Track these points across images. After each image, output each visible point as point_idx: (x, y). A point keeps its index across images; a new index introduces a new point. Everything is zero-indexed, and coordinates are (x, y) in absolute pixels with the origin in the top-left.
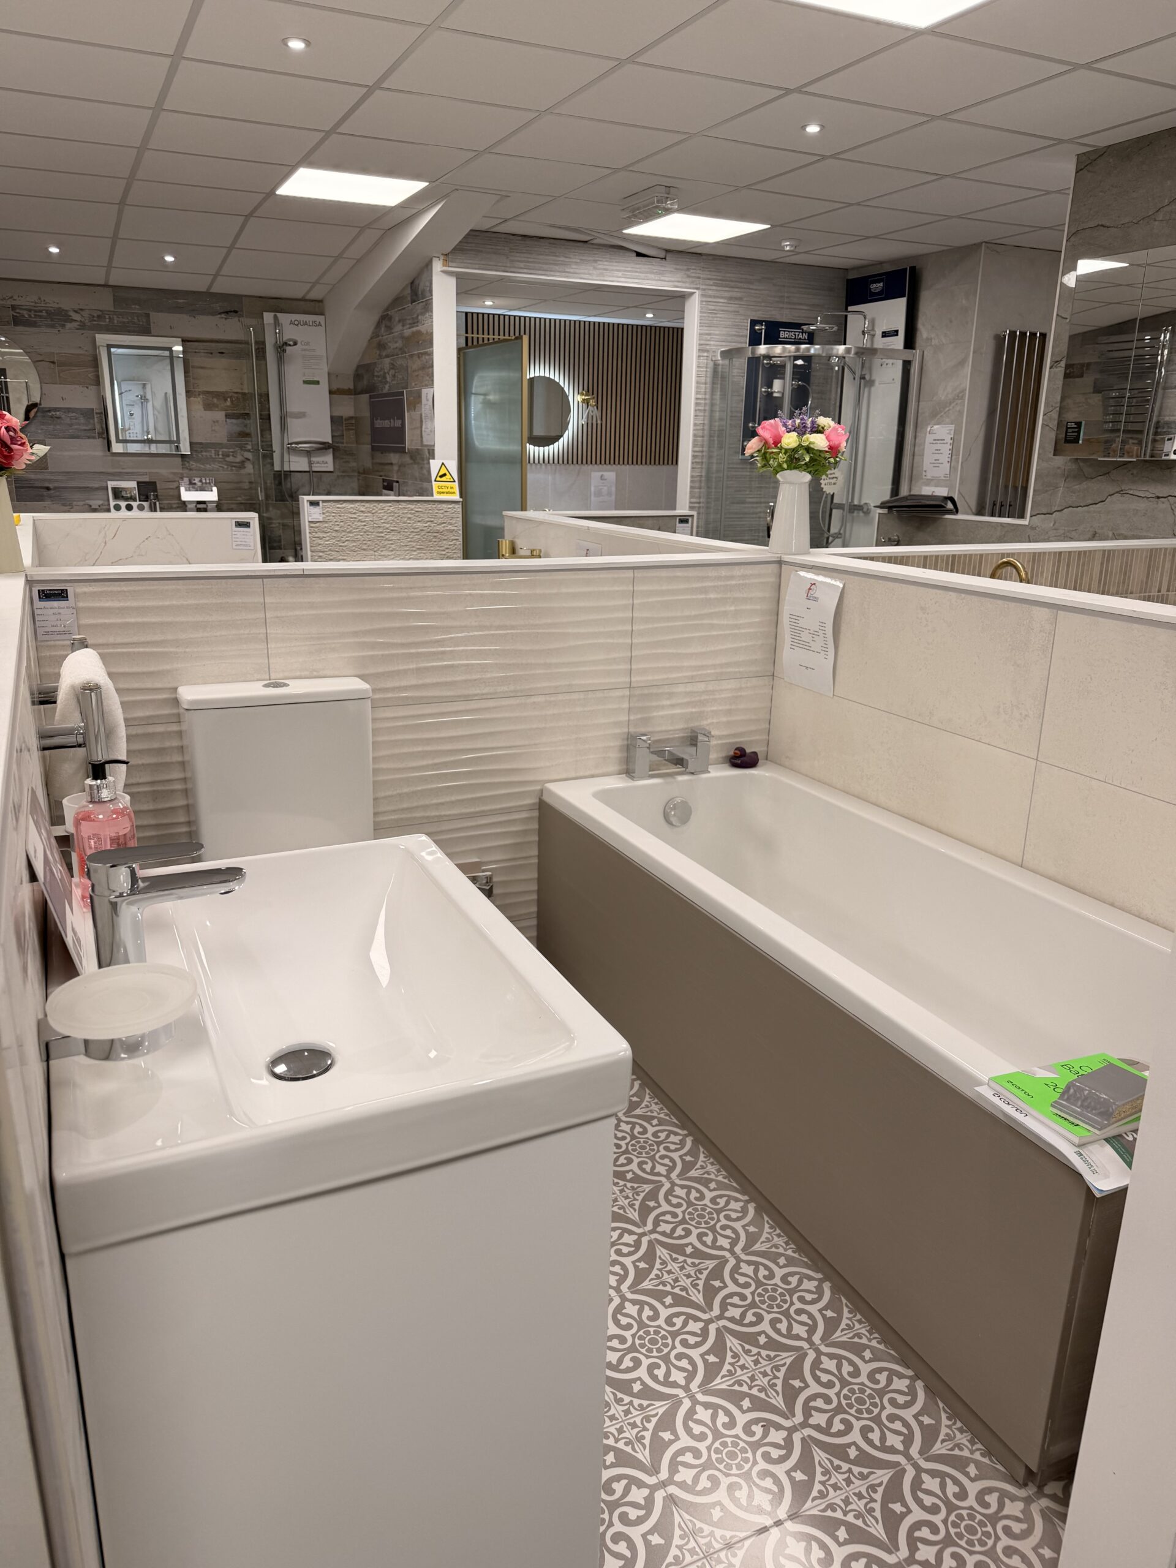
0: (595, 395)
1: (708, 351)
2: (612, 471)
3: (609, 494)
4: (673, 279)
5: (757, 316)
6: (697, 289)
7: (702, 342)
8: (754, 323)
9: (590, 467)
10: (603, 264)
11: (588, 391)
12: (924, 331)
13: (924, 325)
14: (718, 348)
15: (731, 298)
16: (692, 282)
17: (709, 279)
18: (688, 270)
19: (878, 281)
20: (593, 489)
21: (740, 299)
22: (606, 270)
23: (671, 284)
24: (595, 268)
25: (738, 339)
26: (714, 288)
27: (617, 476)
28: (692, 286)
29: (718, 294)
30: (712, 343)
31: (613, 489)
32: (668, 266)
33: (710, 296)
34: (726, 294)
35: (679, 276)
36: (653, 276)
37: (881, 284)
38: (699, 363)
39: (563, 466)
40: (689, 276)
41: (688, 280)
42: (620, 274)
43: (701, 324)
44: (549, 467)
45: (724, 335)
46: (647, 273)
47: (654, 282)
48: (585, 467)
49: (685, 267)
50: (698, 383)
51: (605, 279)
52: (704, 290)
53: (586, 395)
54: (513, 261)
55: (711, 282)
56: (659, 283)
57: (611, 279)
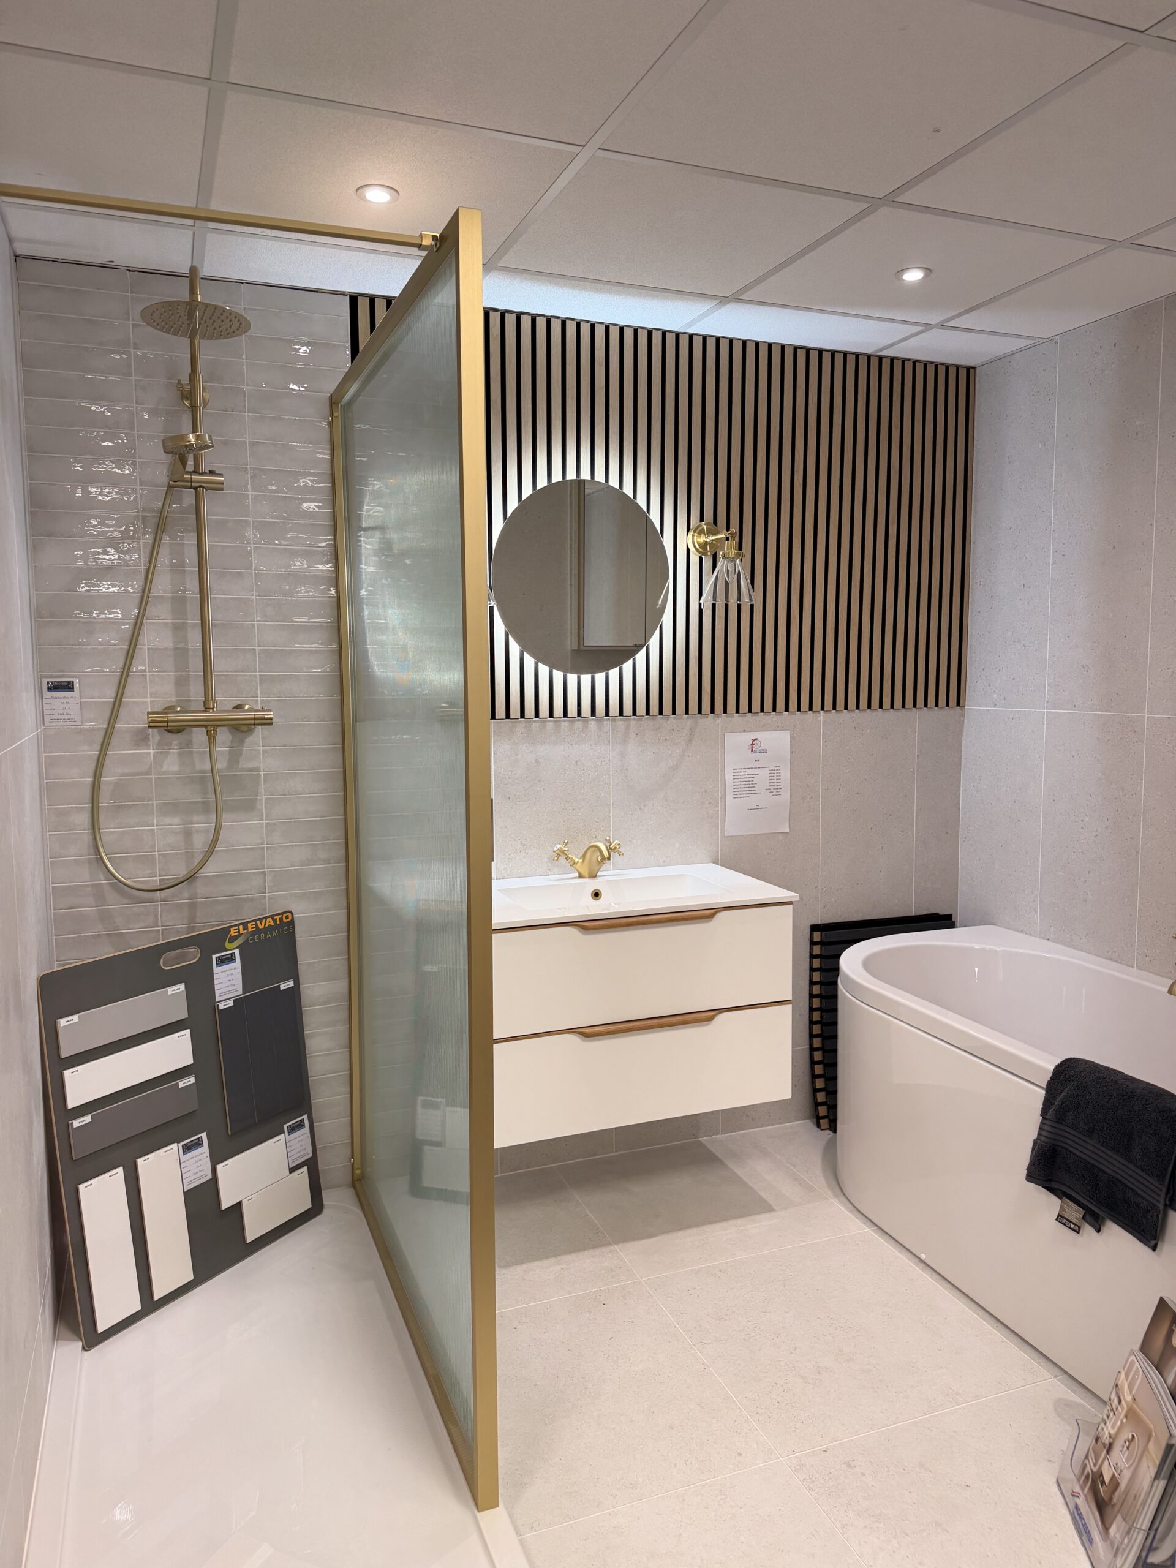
0: (734, 529)
2: (778, 728)
3: (774, 787)
9: (721, 720)
11: (715, 522)
20: (729, 777)
27: (792, 737)
31: (785, 774)
39: (646, 722)
44: (607, 723)
48: (709, 723)
53: (710, 532)
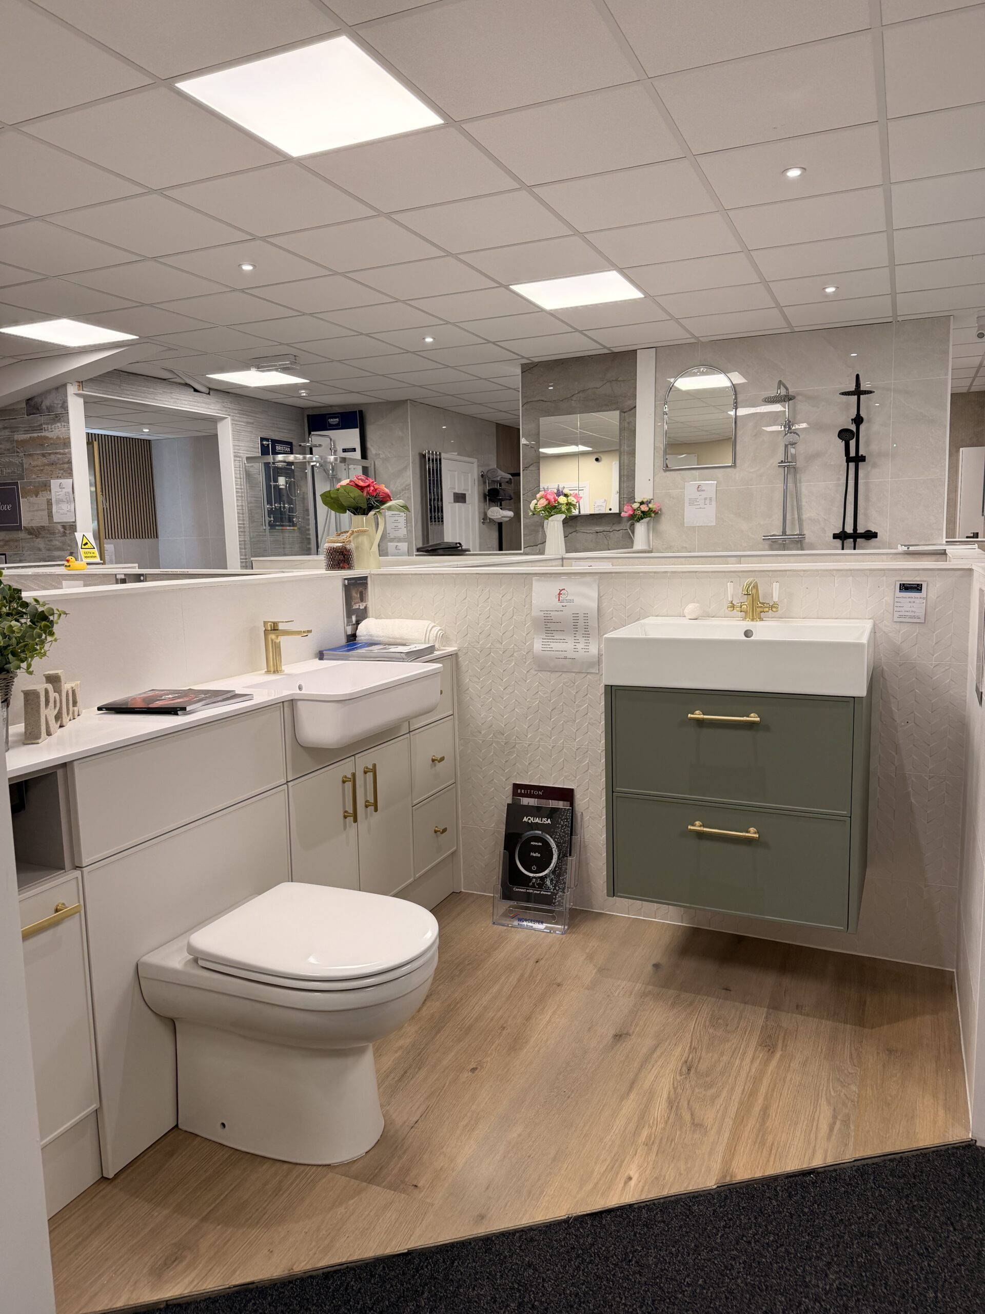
1: (239, 457)
4: (216, 408)
5: (264, 435)
6: (229, 415)
7: (236, 451)
8: (262, 439)
10: (176, 395)
12: (372, 450)
13: (372, 446)
14: (244, 454)
15: (248, 423)
16: (226, 411)
17: (235, 409)
18: (223, 402)
19: (335, 418)
21: (253, 423)
22: (178, 399)
23: (215, 411)
24: (172, 398)
25: (254, 450)
26: (238, 415)
28: (226, 413)
29: (241, 419)
30: (241, 452)
32: (212, 399)
33: (236, 421)
34: (245, 420)
35: (218, 406)
36: (204, 405)
37: (337, 420)
38: (235, 465)
40: (224, 407)
41: (224, 409)
42: (186, 403)
43: (234, 439)
45: (246, 447)
46: (201, 403)
47: (205, 410)
49: (221, 401)
50: (236, 478)
51: (179, 405)
52: (233, 416)
54: (124, 390)
55: (236, 412)
56: (209, 410)
57: (182, 406)
